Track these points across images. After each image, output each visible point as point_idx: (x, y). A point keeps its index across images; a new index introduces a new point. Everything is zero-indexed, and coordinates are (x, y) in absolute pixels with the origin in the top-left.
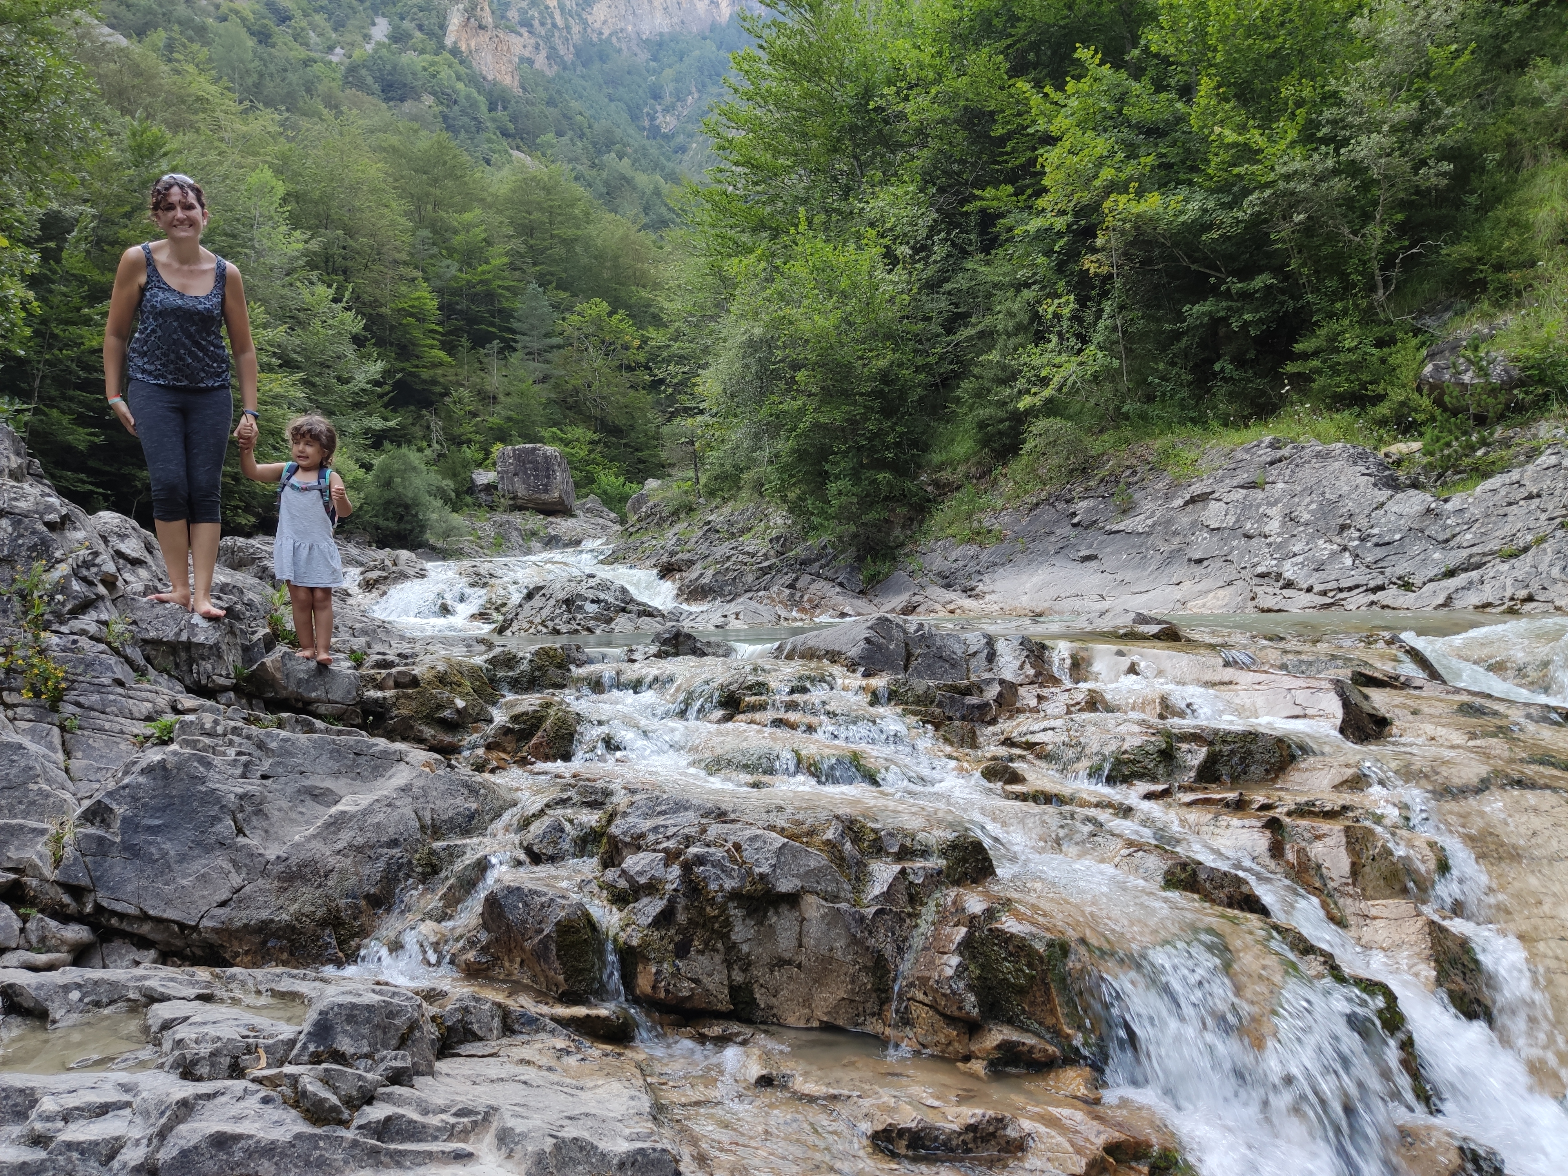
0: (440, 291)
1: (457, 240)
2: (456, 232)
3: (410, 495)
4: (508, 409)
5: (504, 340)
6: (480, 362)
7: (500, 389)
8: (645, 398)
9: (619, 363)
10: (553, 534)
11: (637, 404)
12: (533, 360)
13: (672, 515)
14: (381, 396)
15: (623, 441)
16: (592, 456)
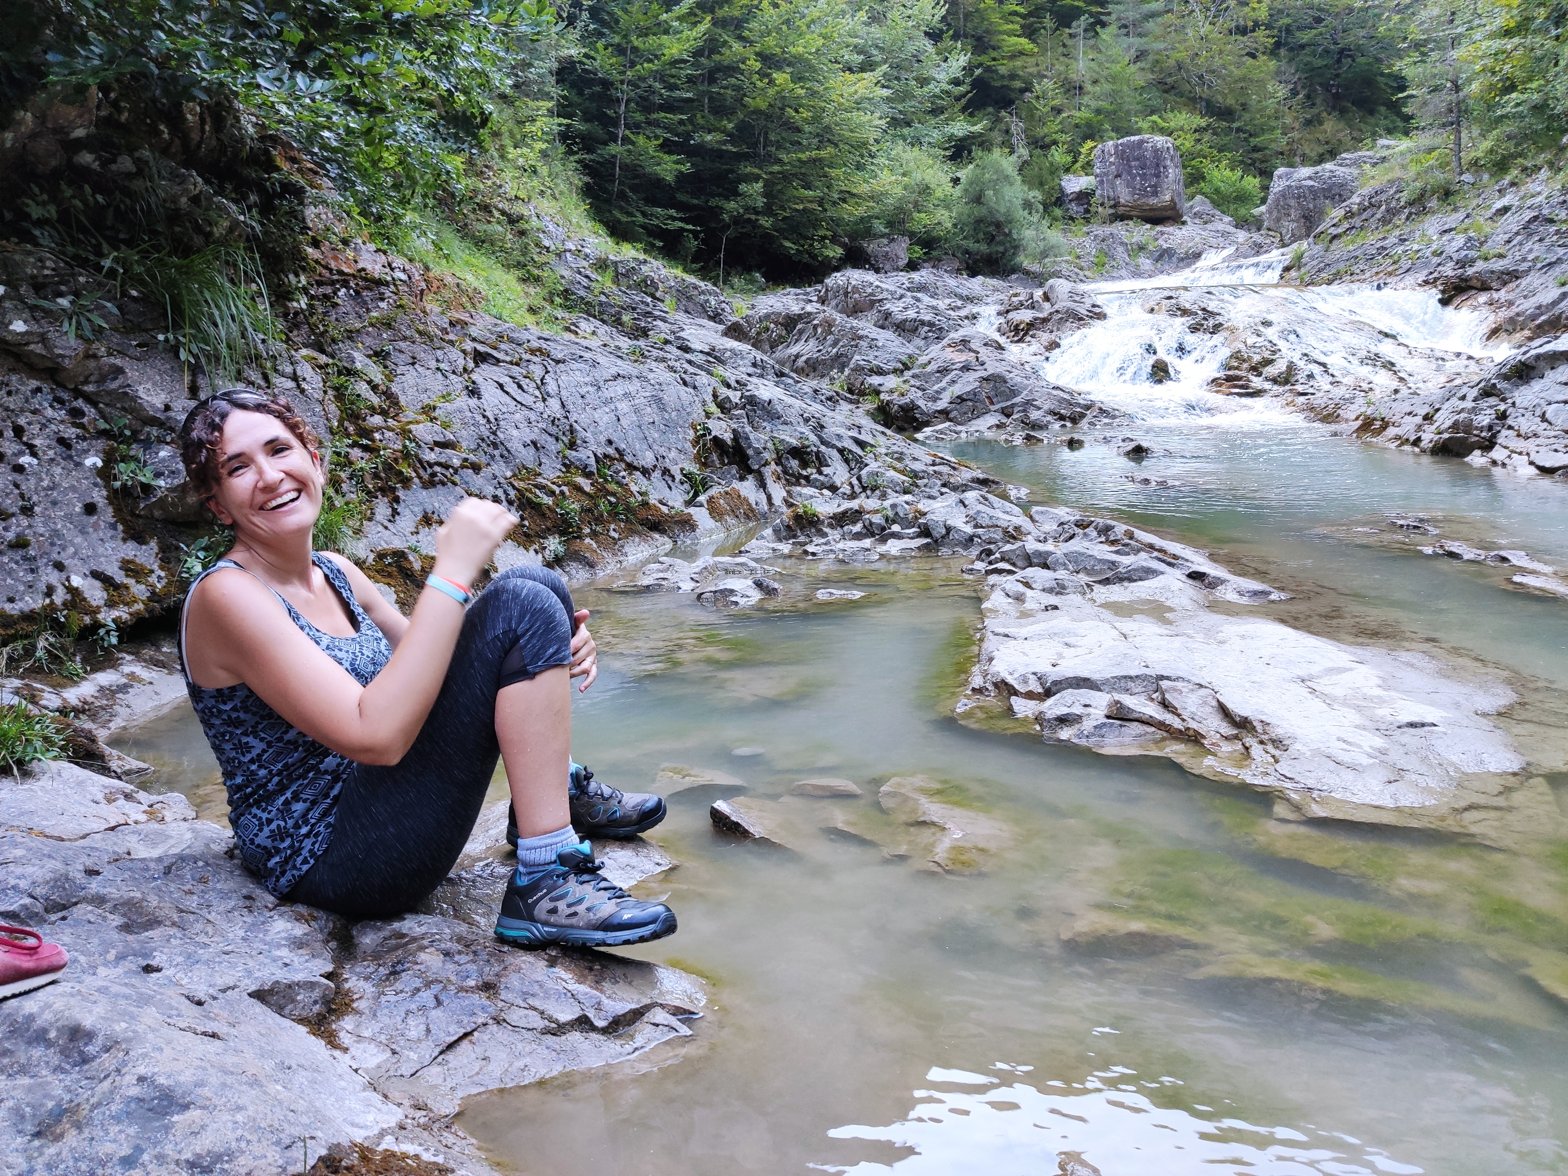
3: (1003, 210)
4: (1098, 99)
5: (1091, 15)
6: (1064, 46)
7: (1087, 77)
8: (1268, 65)
9: (1234, 24)
10: (1165, 246)
11: (1256, 75)
12: (1127, 34)
13: (1411, 204)
14: (958, 99)
15: (1235, 125)
16: (1199, 147)
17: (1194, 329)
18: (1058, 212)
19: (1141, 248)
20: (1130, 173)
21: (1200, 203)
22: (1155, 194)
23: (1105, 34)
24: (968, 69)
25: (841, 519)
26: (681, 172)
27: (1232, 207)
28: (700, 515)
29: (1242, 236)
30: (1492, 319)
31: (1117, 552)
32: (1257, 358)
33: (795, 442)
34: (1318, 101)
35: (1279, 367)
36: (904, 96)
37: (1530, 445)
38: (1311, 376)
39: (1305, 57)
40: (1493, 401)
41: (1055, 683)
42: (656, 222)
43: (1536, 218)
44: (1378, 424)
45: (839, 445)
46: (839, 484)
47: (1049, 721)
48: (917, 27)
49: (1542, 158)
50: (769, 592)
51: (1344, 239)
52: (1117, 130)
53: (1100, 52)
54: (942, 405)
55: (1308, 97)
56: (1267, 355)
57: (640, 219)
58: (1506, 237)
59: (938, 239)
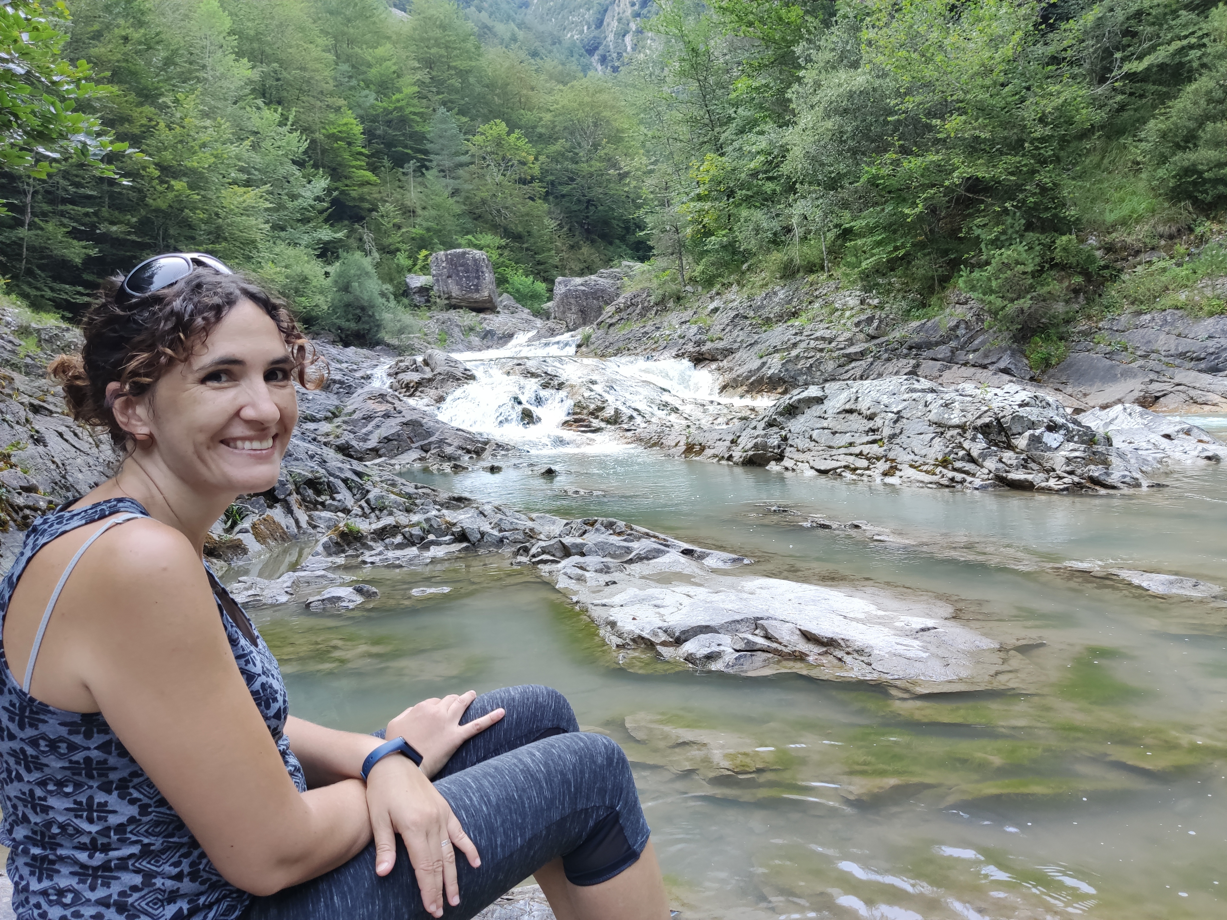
0: (362, 119)
1: (373, 73)
2: (370, 66)
3: (366, 298)
4: (427, 220)
5: (419, 160)
6: (399, 180)
7: (418, 204)
8: (542, 206)
9: (517, 177)
10: (488, 328)
11: (536, 212)
12: (445, 177)
13: (657, 304)
14: (321, 212)
15: (525, 246)
16: (502, 259)
17: (545, 386)
18: (406, 301)
19: (471, 329)
20: (458, 275)
21: (505, 299)
22: (477, 291)
23: (430, 175)
24: (329, 191)
25: (381, 534)
26: (89, 256)
27: (529, 303)
28: (248, 540)
29: (539, 323)
30: (722, 380)
31: (625, 540)
32: (592, 407)
33: (310, 476)
34: (577, 233)
35: (609, 412)
36: (280, 207)
37: (807, 456)
38: (631, 418)
39: (565, 202)
40: (775, 429)
41: (683, 632)
42: (65, 297)
43: (737, 315)
44: (697, 448)
45: (343, 476)
46: (350, 507)
47: (700, 659)
48: (286, 155)
49: (732, 278)
50: (368, 595)
51: (617, 326)
52: (443, 243)
53: (426, 187)
54: (372, 443)
55: (570, 230)
56: (599, 404)
57: (49, 294)
58: (722, 327)
59: (316, 318)
